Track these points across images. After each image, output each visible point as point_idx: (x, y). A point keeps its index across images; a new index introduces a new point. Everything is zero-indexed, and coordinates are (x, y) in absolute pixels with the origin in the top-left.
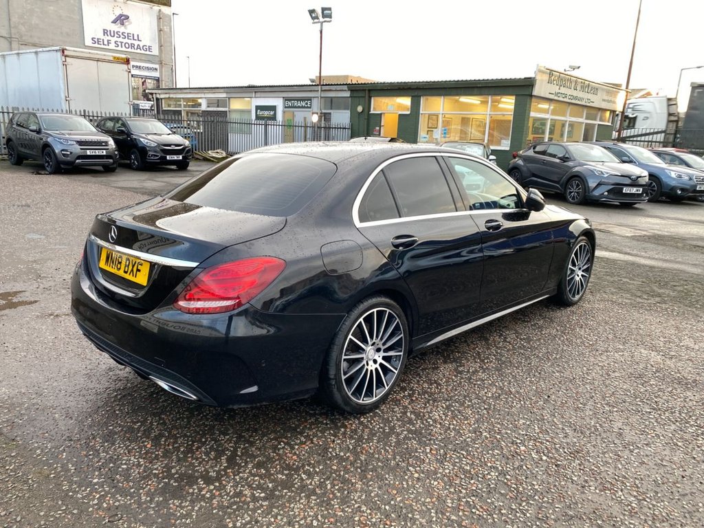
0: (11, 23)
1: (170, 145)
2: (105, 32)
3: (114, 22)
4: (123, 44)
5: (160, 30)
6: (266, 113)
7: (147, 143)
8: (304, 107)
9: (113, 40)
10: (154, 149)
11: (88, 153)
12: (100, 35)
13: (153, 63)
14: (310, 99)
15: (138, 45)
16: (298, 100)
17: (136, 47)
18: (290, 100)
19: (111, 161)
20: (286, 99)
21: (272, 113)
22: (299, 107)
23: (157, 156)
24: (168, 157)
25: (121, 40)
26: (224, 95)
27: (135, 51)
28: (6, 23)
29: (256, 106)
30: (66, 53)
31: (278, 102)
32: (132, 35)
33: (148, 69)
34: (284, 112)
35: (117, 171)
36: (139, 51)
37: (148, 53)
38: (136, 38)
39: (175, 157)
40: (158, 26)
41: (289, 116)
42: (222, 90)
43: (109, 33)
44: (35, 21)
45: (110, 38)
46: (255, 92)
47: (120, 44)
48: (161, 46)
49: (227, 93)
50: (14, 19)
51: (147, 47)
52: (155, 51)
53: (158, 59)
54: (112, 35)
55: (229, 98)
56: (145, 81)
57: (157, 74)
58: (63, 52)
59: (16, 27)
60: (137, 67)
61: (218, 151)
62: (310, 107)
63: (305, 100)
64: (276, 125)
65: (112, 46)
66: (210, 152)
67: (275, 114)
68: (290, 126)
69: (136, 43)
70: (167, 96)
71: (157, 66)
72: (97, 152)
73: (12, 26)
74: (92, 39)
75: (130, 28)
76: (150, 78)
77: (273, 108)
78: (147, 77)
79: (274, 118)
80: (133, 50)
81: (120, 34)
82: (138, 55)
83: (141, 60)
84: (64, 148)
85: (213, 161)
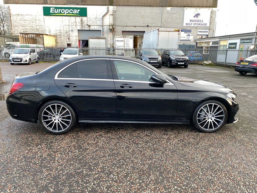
0: (162, 21)
1: (180, 59)
2: (191, 21)
3: (194, 17)
4: (196, 24)
5: (211, 17)
6: (233, 46)
7: (172, 58)
8: (249, 42)
9: (193, 23)
10: (174, 60)
11: (151, 62)
12: (189, 22)
13: (206, 30)
14: (251, 39)
15: (202, 24)
16: (246, 40)
17: (201, 25)
18: (243, 40)
19: (158, 64)
20: (242, 40)
21: (235, 46)
22: (247, 43)
23: (175, 63)
24: (179, 63)
25: (196, 23)
26: (218, 40)
27: (201, 26)
28: (161, 22)
29: (229, 43)
30: (159, 30)
31: (238, 41)
32: (200, 20)
33: (204, 32)
34: (240, 45)
35: (162, 67)
36: (202, 26)
37: (205, 26)
38: (201, 21)
39: (181, 63)
40: (211, 15)
41: (241, 46)
42: (217, 38)
43: (192, 21)
44: (169, 20)
45: (192, 22)
46: (230, 38)
47: (195, 24)
48: (210, 23)
49: (219, 39)
50: (163, 21)
51: (205, 24)
52: (208, 25)
53: (209, 28)
54: (193, 21)
55: (220, 41)
56: (202, 36)
57: (207, 34)
58: (158, 30)
59: (163, 23)
60: (200, 31)
61: (208, 61)
62: (251, 42)
63: (250, 39)
64: (236, 51)
65: (192, 25)
66: (205, 62)
67: (236, 46)
68: (242, 51)
69: (201, 23)
70: (199, 41)
71: (208, 31)
72: (154, 62)
73: (162, 22)
74: (186, 24)
75: (200, 18)
76: (204, 35)
77: (235, 44)
78: (203, 35)
79: (235, 48)
80: (200, 26)
81: (196, 21)
82: (201, 27)
83: (202, 29)
84: (145, 60)
85: (204, 65)
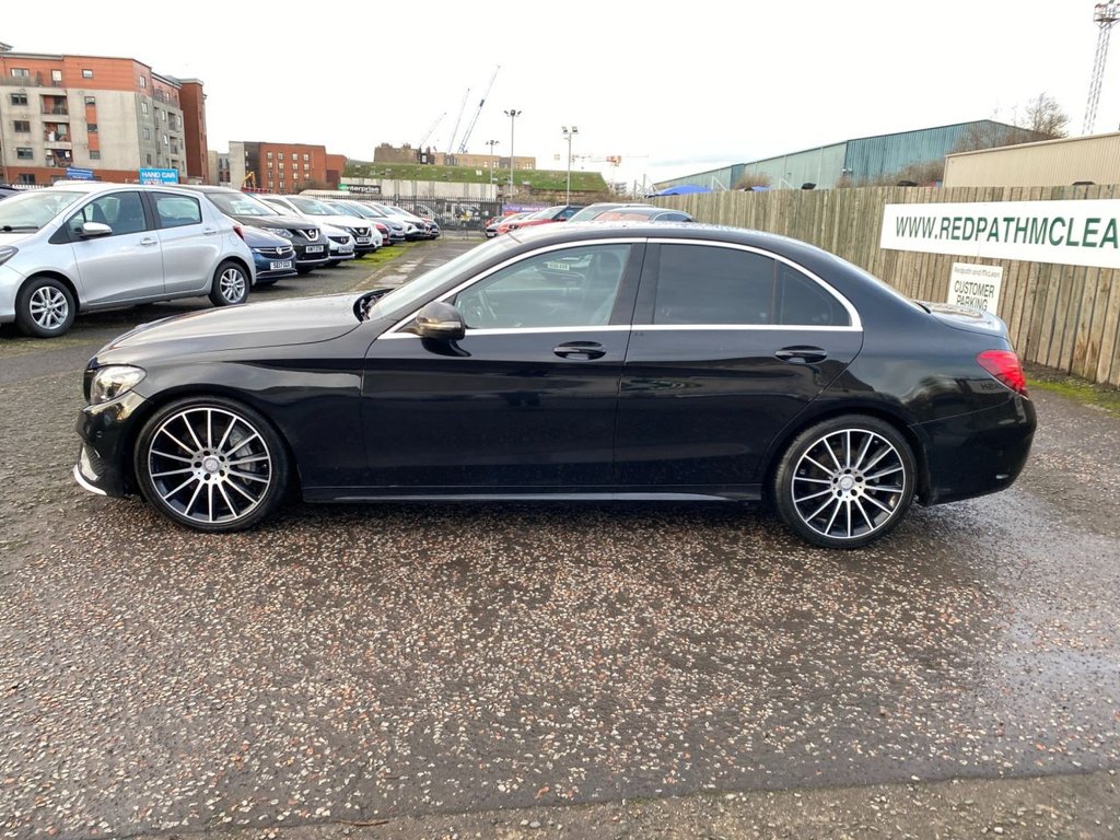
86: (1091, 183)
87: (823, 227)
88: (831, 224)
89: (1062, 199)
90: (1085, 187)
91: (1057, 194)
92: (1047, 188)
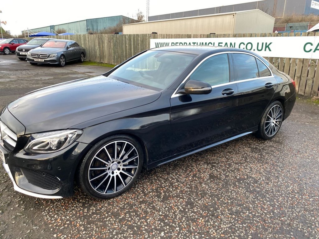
86: (215, 34)
87: (127, 46)
88: (130, 45)
89: (210, 37)
90: (213, 34)
91: (208, 36)
92: (205, 35)
